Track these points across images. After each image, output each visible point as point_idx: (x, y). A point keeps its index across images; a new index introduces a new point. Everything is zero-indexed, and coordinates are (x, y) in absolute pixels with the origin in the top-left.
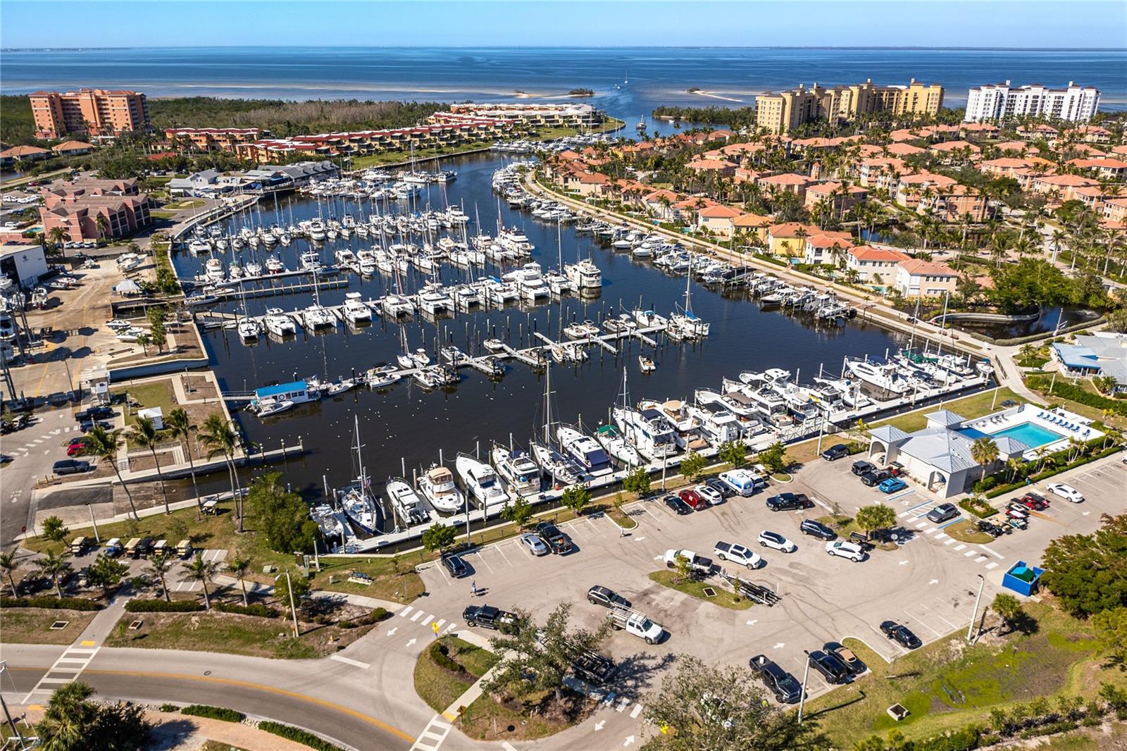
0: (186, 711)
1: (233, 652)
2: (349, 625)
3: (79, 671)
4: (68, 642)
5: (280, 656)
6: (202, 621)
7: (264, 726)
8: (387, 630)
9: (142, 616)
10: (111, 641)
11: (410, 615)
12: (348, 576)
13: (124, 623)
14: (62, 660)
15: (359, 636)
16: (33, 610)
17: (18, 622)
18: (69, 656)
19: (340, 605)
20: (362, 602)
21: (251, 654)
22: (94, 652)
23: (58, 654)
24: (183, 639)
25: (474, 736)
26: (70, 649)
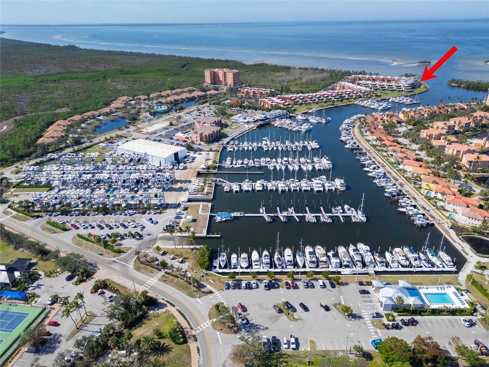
0: (166, 301)
1: (180, 291)
2: (204, 292)
3: (151, 285)
4: (152, 277)
5: (187, 295)
6: (177, 281)
7: (177, 310)
8: (210, 296)
9: (167, 275)
10: (160, 280)
11: (217, 294)
12: (210, 279)
13: (163, 276)
14: (149, 281)
15: (204, 296)
16: (149, 267)
17: (145, 269)
18: (151, 280)
19: (205, 287)
20: (209, 287)
21: (182, 292)
22: (156, 281)
23: (149, 279)
24: (172, 284)
25: (213, 328)
26: (152, 279)
